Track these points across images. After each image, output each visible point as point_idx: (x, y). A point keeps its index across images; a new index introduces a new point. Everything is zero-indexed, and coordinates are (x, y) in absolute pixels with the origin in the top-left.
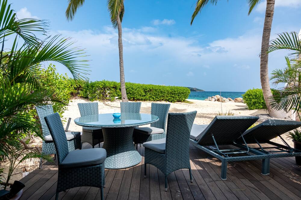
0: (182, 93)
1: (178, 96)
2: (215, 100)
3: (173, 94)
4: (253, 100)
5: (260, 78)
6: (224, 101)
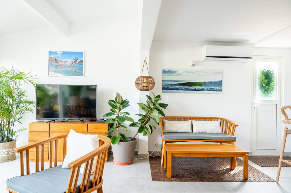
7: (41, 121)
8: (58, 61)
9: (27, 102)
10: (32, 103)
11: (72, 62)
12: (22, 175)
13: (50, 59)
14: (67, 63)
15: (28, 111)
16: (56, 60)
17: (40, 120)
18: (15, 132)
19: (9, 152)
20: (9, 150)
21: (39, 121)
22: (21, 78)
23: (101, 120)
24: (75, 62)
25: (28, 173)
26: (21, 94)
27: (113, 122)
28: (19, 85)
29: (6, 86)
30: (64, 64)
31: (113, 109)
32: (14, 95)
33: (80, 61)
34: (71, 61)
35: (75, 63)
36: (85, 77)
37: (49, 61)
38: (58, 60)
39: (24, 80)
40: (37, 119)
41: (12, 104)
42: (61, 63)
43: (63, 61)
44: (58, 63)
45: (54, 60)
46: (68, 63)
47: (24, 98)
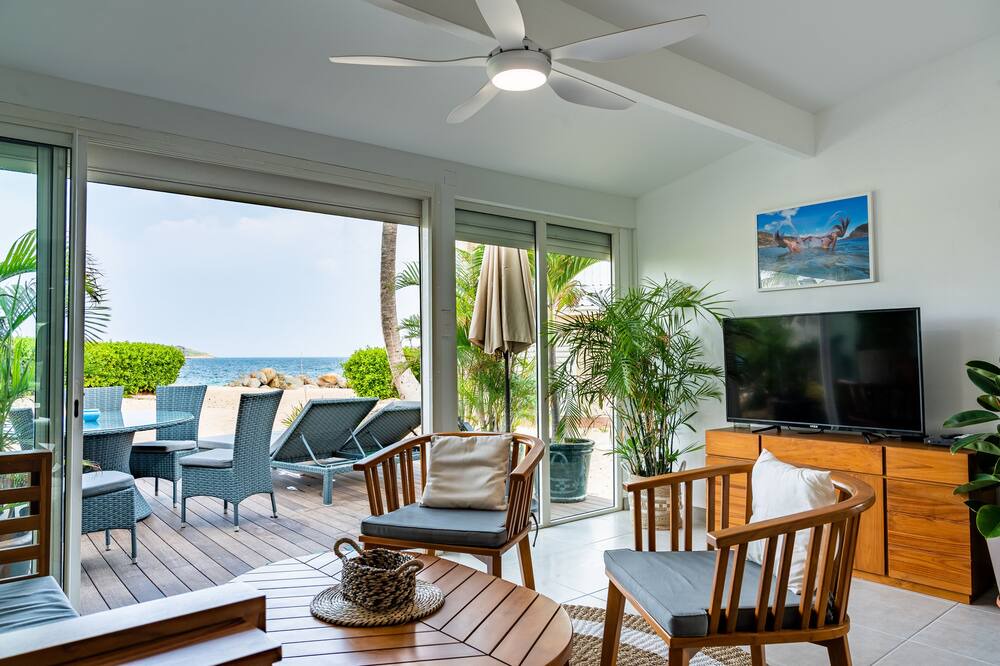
0: (157, 364)
1: (145, 373)
2: (262, 384)
3: (125, 369)
4: (367, 376)
5: (381, 324)
6: (289, 384)
7: (740, 428)
8: (786, 241)
9: (702, 370)
10: (715, 372)
11: (830, 237)
12: (639, 547)
13: (762, 239)
14: (815, 244)
15: (708, 395)
16: (778, 237)
17: (737, 424)
18: (677, 454)
19: (664, 506)
20: (664, 499)
21: (735, 428)
22: (688, 304)
23: (943, 437)
24: (840, 234)
25: (652, 547)
26: (688, 348)
27: (991, 448)
28: (682, 323)
29: (653, 326)
30: (803, 246)
31: (991, 398)
32: (671, 351)
33: (859, 229)
34: (825, 234)
35: (839, 239)
36: (877, 280)
37: (759, 243)
38: (786, 238)
39: (695, 309)
40: (728, 420)
41: (667, 377)
42: (793, 244)
43: (801, 236)
44: (785, 246)
45: (773, 239)
46: (817, 240)
47: (697, 360)
